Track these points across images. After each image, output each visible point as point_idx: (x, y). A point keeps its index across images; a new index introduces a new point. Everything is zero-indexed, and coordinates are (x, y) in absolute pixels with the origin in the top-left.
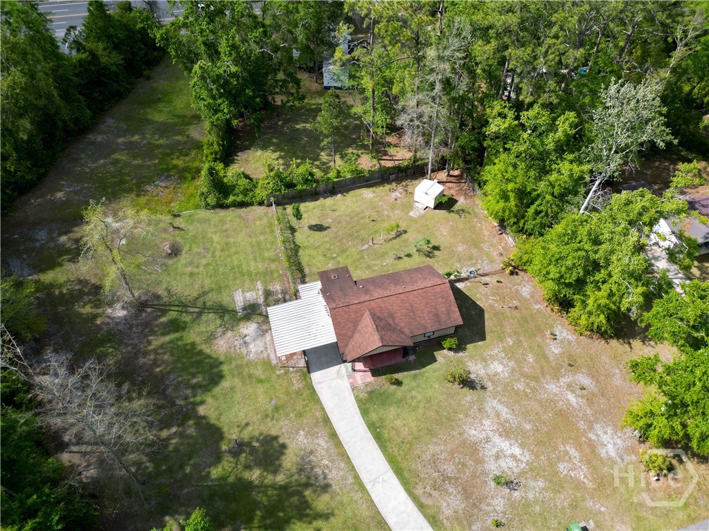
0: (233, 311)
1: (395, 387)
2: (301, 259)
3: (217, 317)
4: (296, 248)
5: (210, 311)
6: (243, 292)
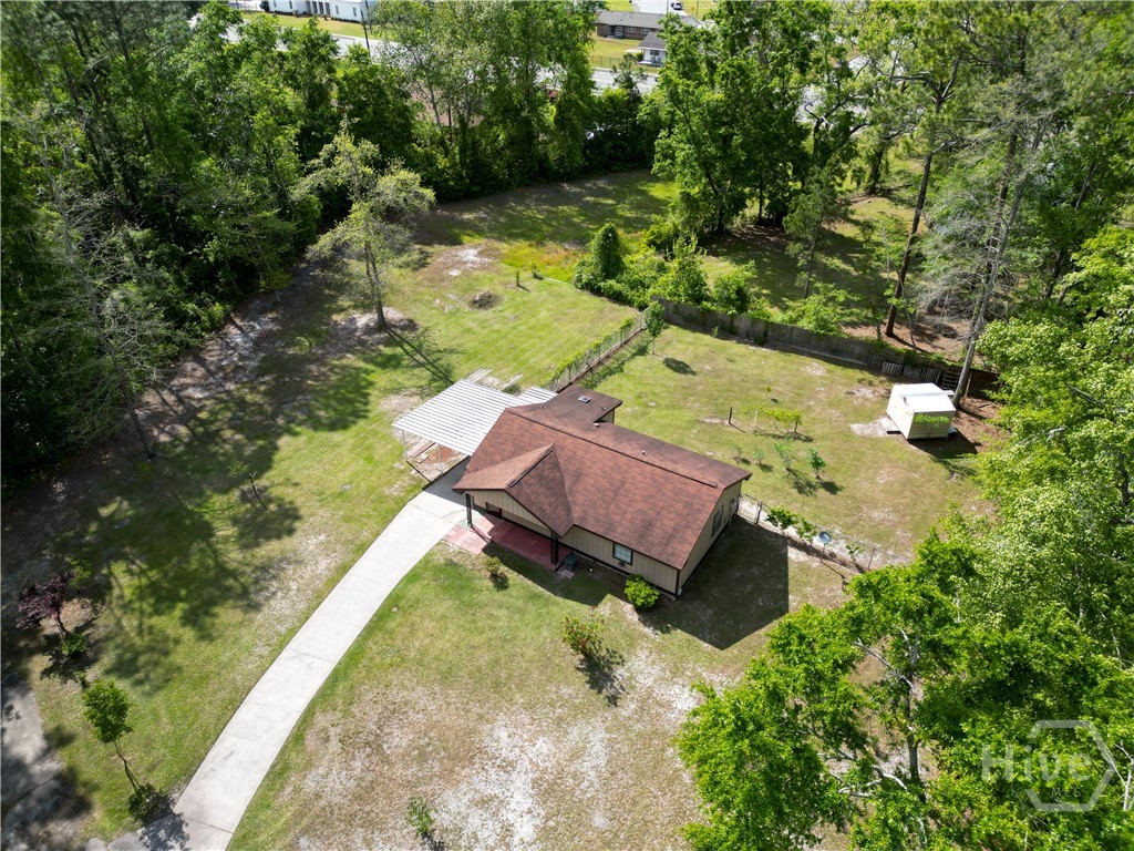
1: (491, 584)
3: (430, 378)
4: (615, 371)
5: (432, 369)
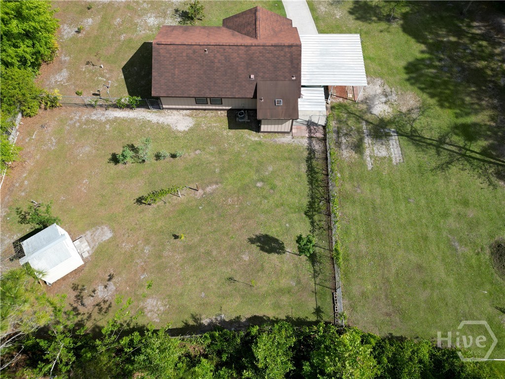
0: (401, 135)
2: (307, 190)
3: (419, 132)
4: (310, 211)
5: (429, 141)
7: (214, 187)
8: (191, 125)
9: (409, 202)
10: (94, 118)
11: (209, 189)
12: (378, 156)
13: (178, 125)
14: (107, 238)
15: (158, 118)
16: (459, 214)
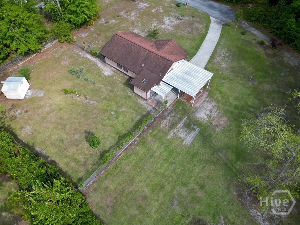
0: (201, 134)
6: (183, 141)
7: (95, 102)
8: (110, 75)
9: (172, 165)
10: (80, 54)
11: (91, 102)
12: (179, 135)
13: (105, 72)
14: (40, 96)
15: (101, 65)
16: (193, 190)
